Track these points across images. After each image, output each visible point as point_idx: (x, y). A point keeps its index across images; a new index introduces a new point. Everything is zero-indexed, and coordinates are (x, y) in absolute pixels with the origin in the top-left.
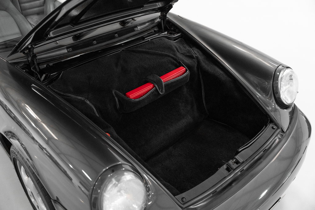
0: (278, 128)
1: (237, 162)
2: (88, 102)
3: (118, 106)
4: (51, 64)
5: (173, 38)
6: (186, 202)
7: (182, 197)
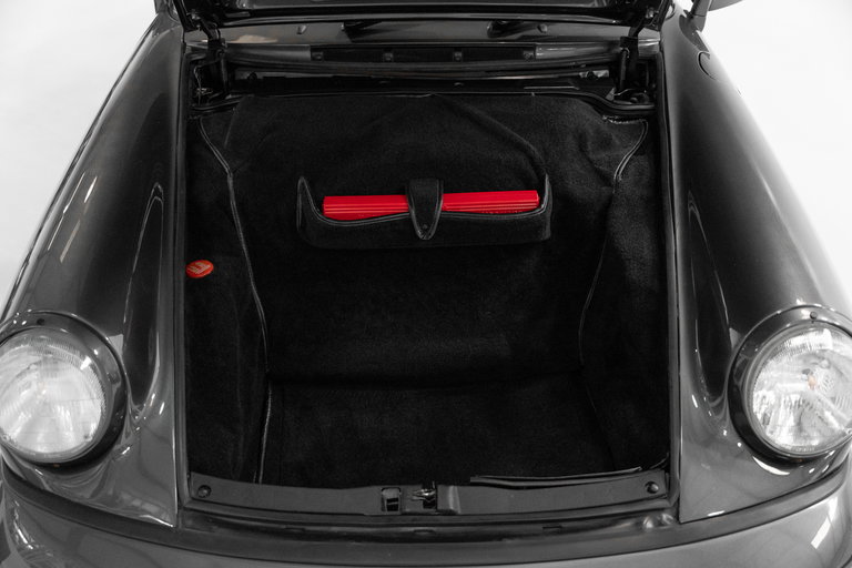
0: (667, 496)
1: (430, 503)
2: (230, 182)
3: (299, 223)
4: (260, 75)
5: (620, 113)
6: (207, 499)
7: (206, 483)
